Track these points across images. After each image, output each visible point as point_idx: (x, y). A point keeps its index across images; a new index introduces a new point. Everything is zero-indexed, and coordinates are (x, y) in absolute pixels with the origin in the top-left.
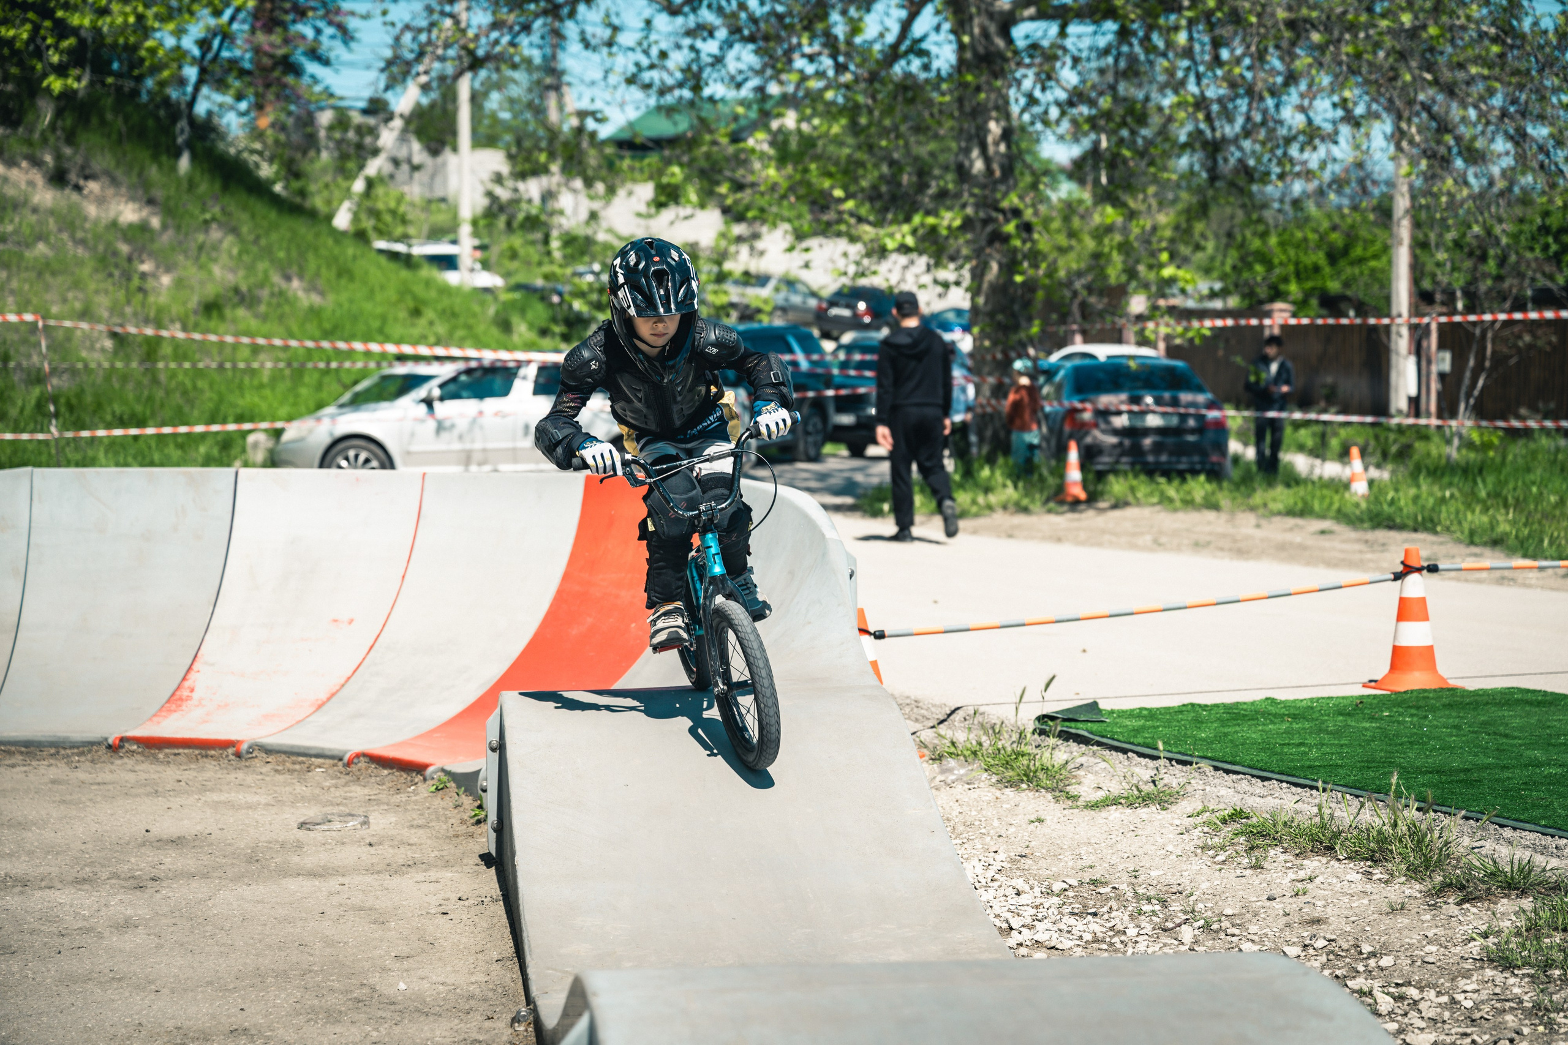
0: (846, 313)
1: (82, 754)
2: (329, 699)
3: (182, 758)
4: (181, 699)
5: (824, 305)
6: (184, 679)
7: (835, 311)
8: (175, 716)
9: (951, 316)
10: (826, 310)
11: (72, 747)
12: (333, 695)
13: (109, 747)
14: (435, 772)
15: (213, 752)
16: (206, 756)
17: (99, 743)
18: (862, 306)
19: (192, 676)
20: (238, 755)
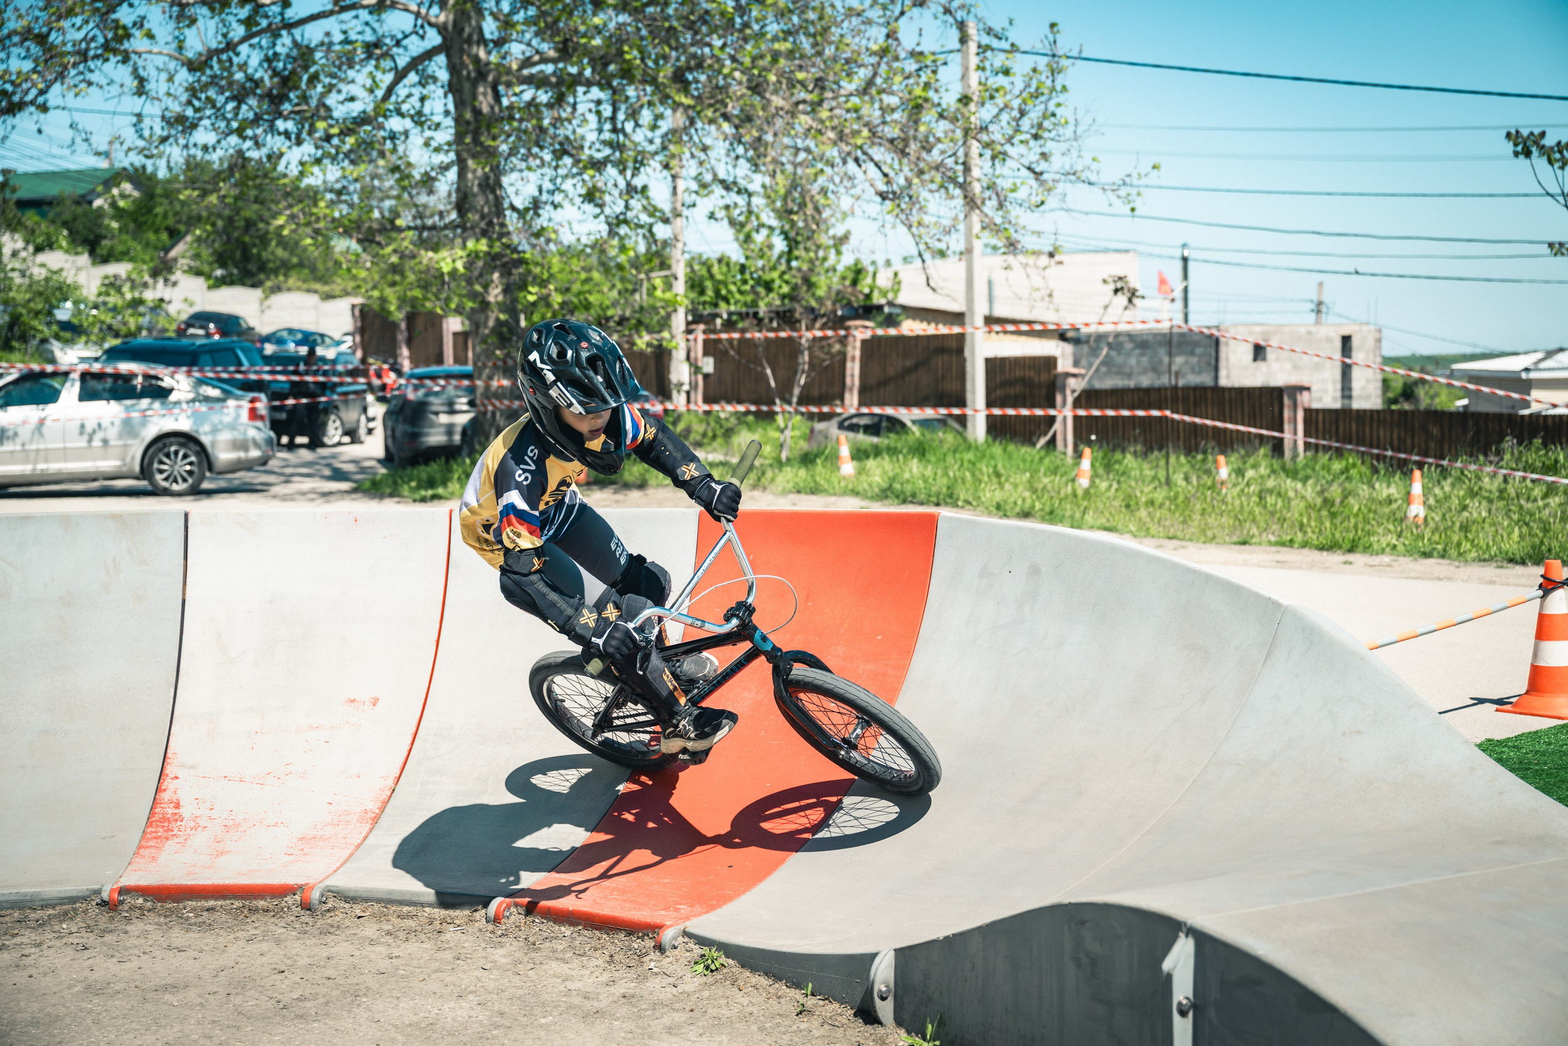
0: (201, 332)
1: (64, 916)
2: (382, 809)
3: (221, 917)
4: (165, 819)
5: (183, 326)
6: (158, 790)
7: (191, 331)
8: (170, 845)
9: (285, 334)
10: (185, 330)
11: (43, 907)
12: (386, 803)
13: (104, 903)
14: (675, 938)
15: (261, 903)
16: (256, 910)
17: (85, 899)
18: (212, 326)
19: (168, 783)
20: (306, 906)
